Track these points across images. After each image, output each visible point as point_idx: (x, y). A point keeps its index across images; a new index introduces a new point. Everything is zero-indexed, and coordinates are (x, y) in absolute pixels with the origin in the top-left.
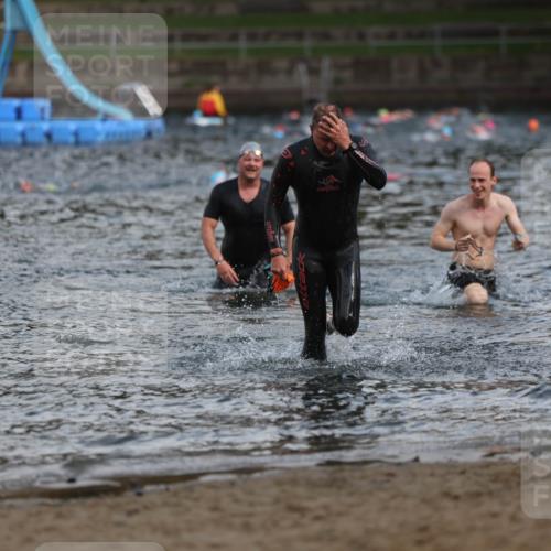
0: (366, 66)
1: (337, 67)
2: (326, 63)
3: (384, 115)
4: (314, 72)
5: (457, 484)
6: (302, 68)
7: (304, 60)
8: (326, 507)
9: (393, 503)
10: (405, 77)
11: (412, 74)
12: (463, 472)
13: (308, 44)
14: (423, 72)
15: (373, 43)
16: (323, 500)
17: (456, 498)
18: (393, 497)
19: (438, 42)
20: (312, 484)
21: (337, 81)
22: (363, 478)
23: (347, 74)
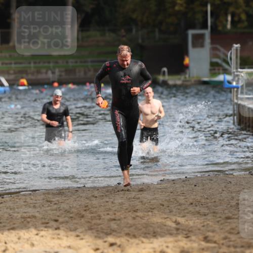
0: (68, 71)
1: (60, 71)
2: (57, 71)
3: (70, 86)
4: (53, 73)
5: (96, 193)
6: (50, 72)
7: (50, 69)
8: (58, 201)
9: (78, 199)
10: (80, 74)
11: (82, 73)
12: (98, 190)
13: (51, 65)
14: (85, 73)
15: (70, 64)
16: (58, 199)
17: (96, 197)
18: (78, 197)
19: (90, 64)
20: (53, 194)
21: (60, 76)
22: (69, 192)
23: (63, 74)
